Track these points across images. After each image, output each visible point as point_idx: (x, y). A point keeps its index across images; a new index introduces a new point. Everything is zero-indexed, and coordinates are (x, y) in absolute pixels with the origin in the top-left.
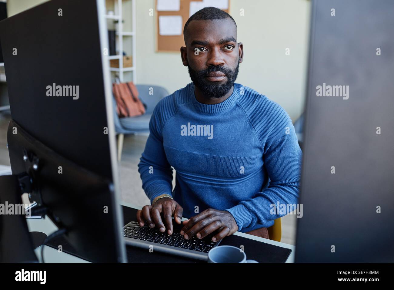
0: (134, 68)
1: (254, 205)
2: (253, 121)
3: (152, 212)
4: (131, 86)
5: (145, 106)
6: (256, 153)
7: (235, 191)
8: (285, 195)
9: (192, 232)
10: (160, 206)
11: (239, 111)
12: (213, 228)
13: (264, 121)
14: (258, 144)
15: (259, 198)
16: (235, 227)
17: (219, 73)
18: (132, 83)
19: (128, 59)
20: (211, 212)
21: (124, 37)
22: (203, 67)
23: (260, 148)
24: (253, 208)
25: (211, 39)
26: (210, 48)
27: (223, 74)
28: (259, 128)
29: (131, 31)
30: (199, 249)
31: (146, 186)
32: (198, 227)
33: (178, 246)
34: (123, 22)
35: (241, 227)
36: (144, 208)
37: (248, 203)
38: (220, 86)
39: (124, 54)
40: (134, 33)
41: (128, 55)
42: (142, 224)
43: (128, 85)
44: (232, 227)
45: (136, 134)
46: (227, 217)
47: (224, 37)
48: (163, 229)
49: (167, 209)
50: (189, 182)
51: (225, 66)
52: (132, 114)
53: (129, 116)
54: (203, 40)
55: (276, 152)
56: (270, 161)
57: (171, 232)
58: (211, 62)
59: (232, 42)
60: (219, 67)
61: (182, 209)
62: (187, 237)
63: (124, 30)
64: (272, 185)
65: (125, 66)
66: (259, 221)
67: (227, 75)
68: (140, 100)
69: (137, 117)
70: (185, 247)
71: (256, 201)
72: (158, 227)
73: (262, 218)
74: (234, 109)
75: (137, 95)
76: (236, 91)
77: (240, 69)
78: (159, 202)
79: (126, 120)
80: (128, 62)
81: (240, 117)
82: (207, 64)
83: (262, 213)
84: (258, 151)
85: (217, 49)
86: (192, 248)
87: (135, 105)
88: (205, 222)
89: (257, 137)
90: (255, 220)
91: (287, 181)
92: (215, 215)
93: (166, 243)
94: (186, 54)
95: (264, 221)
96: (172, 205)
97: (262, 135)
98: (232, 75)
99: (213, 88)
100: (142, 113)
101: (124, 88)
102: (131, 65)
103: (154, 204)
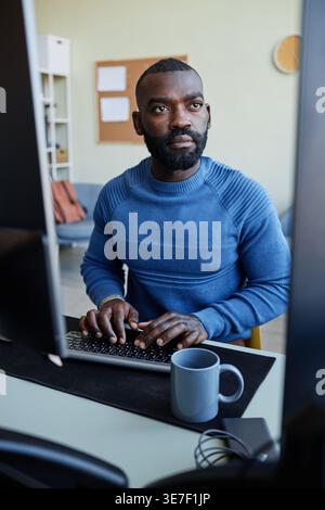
0: (70, 164)
1: (227, 308)
2: (225, 201)
3: (100, 319)
4: (68, 186)
5: (85, 210)
6: (230, 243)
7: (203, 291)
8: (266, 296)
9: (151, 338)
10: (110, 311)
11: (207, 190)
12: (177, 331)
13: (239, 202)
14: (232, 231)
15: (233, 300)
16: (204, 335)
17: (185, 137)
18: (68, 181)
19: (62, 152)
20: (173, 315)
21: (58, 125)
22: (165, 131)
23: (235, 237)
24: (226, 312)
25: (174, 95)
26: (173, 106)
27: (190, 138)
28: (233, 210)
29: (66, 116)
30: (159, 360)
31: (91, 289)
32: (157, 332)
33: (132, 356)
34: (55, 106)
35: (211, 336)
36: (89, 313)
37: (220, 306)
38: (187, 154)
39: (57, 146)
40: (69, 120)
41: (63, 148)
42: (85, 333)
43: (63, 184)
44: (200, 334)
45: (75, 245)
46: (193, 322)
47: (189, 92)
48: (114, 339)
49: (118, 312)
50: (146, 283)
51: (192, 128)
52: (68, 220)
53: (65, 221)
54: (164, 97)
55: (254, 241)
56: (247, 252)
57: (123, 341)
58: (175, 123)
59: (199, 98)
60: (185, 130)
61: (137, 313)
62: (143, 346)
63: (57, 116)
64: (250, 285)
65: (59, 161)
66: (234, 329)
67: (195, 141)
68: (79, 202)
69: (76, 223)
70: (140, 358)
71: (230, 303)
72: (107, 336)
73: (237, 323)
74: (202, 187)
75: (75, 196)
76: (203, 166)
77: (208, 135)
78: (107, 305)
79: (62, 226)
80: (63, 156)
81: (209, 197)
82: (169, 127)
83: (237, 318)
84: (232, 239)
85: (181, 107)
86: (150, 358)
87: (73, 208)
88: (167, 326)
89: (231, 222)
90: (229, 328)
91: (268, 278)
92: (179, 319)
93: (116, 353)
94: (140, 121)
95: (240, 328)
96: (125, 309)
97: (237, 220)
98: (200, 141)
99: (179, 157)
100: (82, 219)
101: (58, 188)
102: (66, 160)
103: (102, 309)
